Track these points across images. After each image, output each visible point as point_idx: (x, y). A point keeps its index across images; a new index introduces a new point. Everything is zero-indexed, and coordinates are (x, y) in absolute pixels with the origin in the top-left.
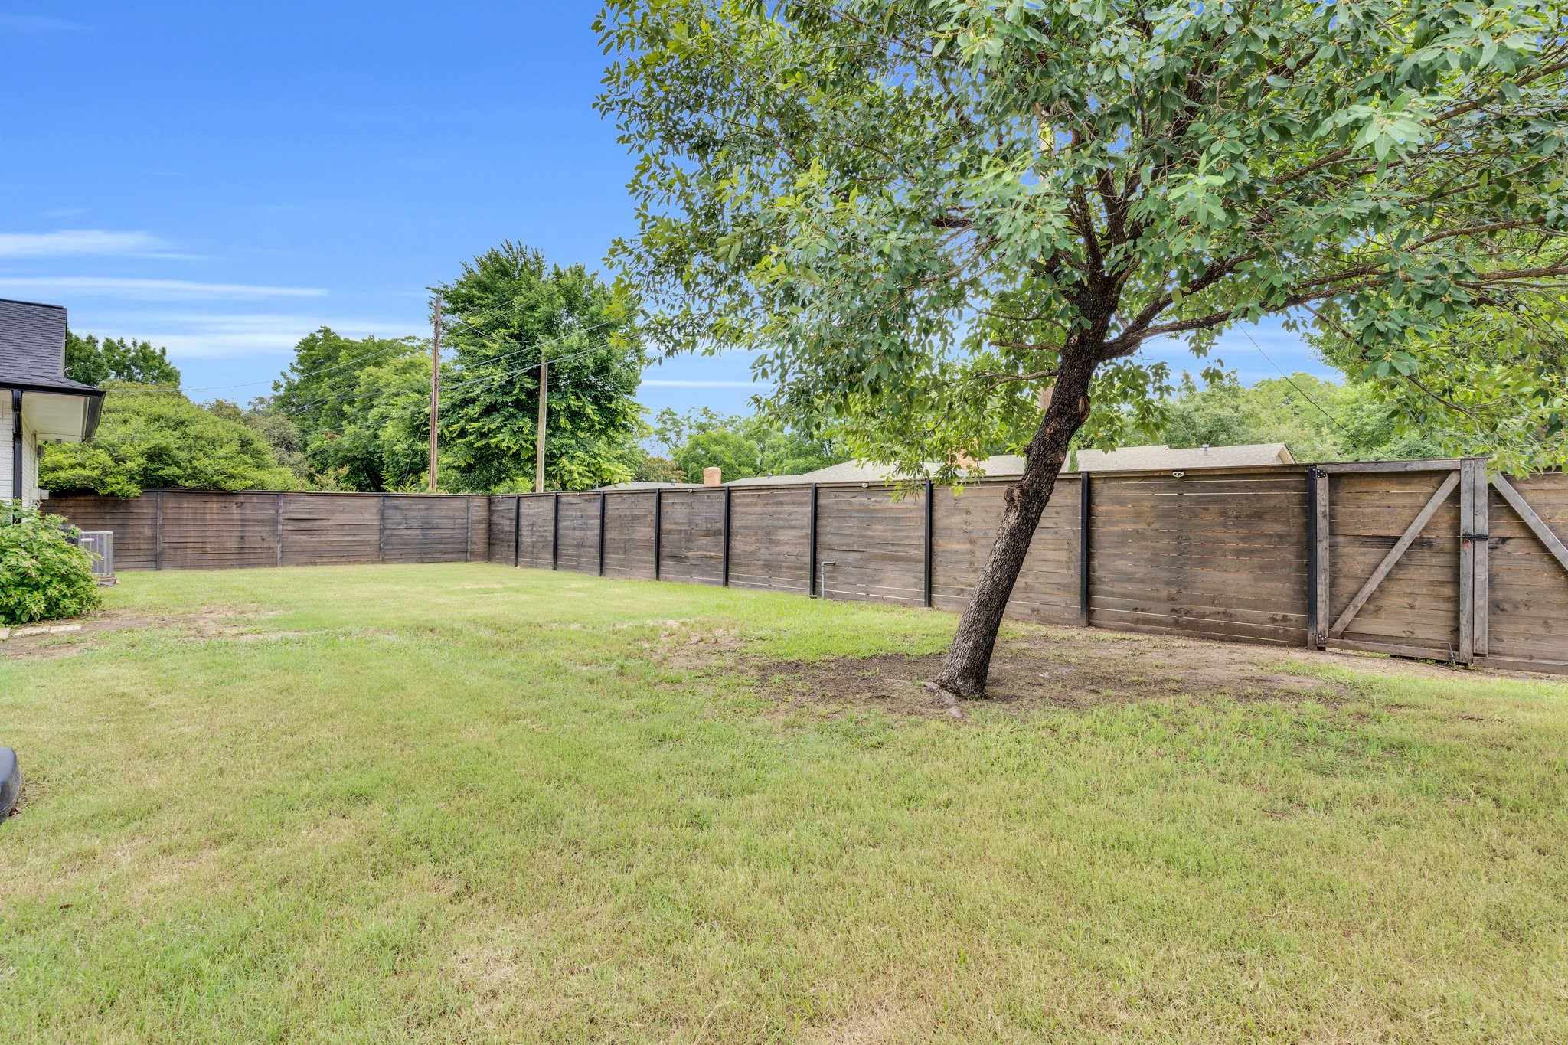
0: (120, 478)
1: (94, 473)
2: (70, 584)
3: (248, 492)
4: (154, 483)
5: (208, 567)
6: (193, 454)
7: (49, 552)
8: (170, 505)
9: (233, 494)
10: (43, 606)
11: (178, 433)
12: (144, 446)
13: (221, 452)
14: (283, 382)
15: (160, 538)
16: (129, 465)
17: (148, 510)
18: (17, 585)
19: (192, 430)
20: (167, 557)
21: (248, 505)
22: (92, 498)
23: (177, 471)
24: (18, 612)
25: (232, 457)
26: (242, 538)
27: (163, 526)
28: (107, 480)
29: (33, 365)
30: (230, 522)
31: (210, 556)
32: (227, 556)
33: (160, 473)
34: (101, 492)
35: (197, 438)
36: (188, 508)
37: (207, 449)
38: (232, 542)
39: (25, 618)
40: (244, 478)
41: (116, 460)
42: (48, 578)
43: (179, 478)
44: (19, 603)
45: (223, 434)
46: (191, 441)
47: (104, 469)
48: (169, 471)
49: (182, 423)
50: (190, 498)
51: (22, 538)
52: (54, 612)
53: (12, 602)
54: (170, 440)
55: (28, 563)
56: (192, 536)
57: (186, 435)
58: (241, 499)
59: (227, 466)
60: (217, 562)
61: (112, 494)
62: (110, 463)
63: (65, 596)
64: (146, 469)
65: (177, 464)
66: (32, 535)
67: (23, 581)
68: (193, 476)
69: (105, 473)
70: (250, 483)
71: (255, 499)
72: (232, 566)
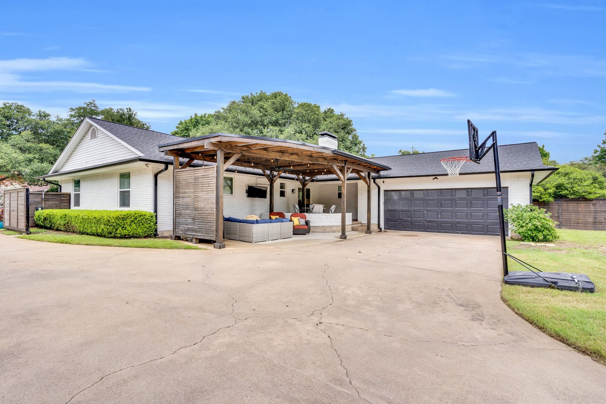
0: (546, 196)
1: (538, 194)
2: (550, 231)
3: (597, 199)
4: (558, 197)
5: (580, 229)
6: (573, 185)
7: (543, 221)
8: (564, 205)
9: (590, 200)
10: (543, 237)
11: (566, 178)
12: (555, 184)
13: (586, 183)
14: (599, 149)
15: (561, 217)
16: (550, 191)
17: (556, 207)
18: (535, 230)
19: (572, 176)
20: (564, 224)
21: (598, 205)
22: (536, 202)
23: (566, 192)
24: (535, 238)
25: (589, 185)
26: (595, 218)
27: (561, 212)
28: (542, 196)
29: (535, 163)
30: (590, 212)
31: (581, 225)
32: (588, 225)
33: (561, 193)
34: (540, 201)
35: (574, 179)
36: (572, 206)
37: (579, 183)
38: (590, 220)
39: (537, 240)
40: (596, 193)
41: (545, 190)
42: (543, 229)
43: (568, 194)
44: (535, 236)
45: (585, 176)
46: (572, 180)
47: (541, 193)
48: (563, 192)
49: (567, 174)
50: (572, 202)
51: (535, 216)
52: (545, 240)
53: (534, 235)
54: (564, 180)
55: (538, 224)
56: (573, 217)
57: (570, 178)
58: (594, 202)
59: (588, 189)
60: (584, 227)
61: (544, 201)
62: (543, 191)
63: (548, 235)
64: (555, 192)
65: (567, 189)
66: (538, 215)
67: (536, 229)
68: (573, 194)
69: (541, 194)
70: (598, 195)
71: (601, 202)
72: (591, 229)
